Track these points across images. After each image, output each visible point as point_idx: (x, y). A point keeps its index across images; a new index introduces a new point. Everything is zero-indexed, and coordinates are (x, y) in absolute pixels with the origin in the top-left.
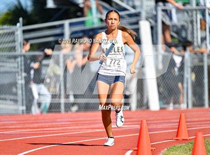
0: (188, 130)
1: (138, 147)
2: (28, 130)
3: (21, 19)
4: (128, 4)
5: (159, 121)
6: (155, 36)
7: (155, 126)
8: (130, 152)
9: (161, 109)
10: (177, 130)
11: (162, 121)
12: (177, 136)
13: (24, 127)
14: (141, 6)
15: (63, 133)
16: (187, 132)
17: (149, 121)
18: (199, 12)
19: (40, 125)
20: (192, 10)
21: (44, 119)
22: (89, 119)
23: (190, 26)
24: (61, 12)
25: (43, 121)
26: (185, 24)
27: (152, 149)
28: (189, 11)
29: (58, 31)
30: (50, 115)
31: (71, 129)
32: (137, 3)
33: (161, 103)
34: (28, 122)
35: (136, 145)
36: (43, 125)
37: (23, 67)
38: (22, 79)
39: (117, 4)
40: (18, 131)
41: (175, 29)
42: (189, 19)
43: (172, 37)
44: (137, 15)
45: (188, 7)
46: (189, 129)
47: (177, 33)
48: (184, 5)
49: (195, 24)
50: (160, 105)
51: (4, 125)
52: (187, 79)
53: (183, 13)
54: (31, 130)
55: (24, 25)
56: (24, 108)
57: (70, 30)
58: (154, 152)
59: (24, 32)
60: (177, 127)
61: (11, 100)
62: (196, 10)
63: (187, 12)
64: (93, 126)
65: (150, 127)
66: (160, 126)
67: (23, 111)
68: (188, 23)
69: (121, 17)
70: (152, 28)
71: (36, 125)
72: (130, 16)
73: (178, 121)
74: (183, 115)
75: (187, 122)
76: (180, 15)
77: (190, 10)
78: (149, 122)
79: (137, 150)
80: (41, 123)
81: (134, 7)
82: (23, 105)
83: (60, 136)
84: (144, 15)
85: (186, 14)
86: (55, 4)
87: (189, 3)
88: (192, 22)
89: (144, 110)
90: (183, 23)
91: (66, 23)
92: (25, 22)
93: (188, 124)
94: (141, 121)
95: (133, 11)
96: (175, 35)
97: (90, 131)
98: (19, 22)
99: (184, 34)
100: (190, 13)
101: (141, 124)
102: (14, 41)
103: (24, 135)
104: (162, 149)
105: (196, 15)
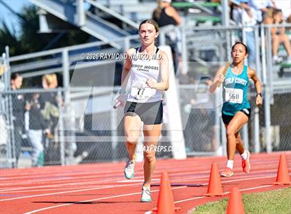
0: (222, 184)
3: (7, 48)
7: (180, 180)
8: (149, 213)
9: (188, 156)
10: (207, 184)
11: (189, 173)
12: (208, 192)
13: (15, 184)
15: (64, 191)
17: (171, 173)
18: (233, 33)
19: (35, 181)
20: (225, 31)
21: (39, 174)
22: (96, 172)
23: (223, 50)
25: (38, 176)
26: (216, 48)
27: (179, 208)
28: (221, 32)
29: (54, 62)
30: (47, 168)
31: (73, 186)
34: (20, 178)
35: (156, 205)
36: (38, 181)
37: (11, 109)
38: (10, 124)
39: (128, 25)
40: (7, 190)
41: (203, 55)
42: (222, 42)
45: (219, 27)
46: (223, 182)
48: (215, 24)
49: (229, 47)
50: (187, 152)
53: (214, 34)
54: (22, 188)
55: (11, 55)
56: (14, 160)
57: (69, 60)
58: (179, 213)
59: (12, 64)
60: (208, 179)
62: (230, 30)
63: (219, 33)
64: (101, 181)
67: (13, 163)
68: (219, 47)
69: (133, 42)
73: (209, 172)
74: (215, 164)
76: (209, 38)
77: (222, 30)
78: (172, 175)
79: (156, 211)
80: (37, 178)
82: (13, 157)
84: (163, 38)
85: (217, 36)
86: (49, 28)
87: (220, 22)
88: (225, 45)
89: (165, 159)
90: (212, 47)
91: (65, 51)
92: (13, 51)
94: (162, 174)
96: (203, 63)
97: (98, 188)
98: (5, 52)
100: (222, 34)
101: (162, 178)
103: (14, 195)
105: (231, 36)
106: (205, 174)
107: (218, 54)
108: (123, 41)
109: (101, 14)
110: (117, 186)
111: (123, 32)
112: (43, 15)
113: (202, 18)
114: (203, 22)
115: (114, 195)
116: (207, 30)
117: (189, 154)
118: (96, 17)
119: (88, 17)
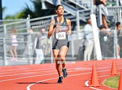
0: (117, 70)
1: (92, 79)
2: (35, 72)
3: (29, 15)
4: (84, 6)
5: (102, 66)
6: (98, 22)
7: (100, 68)
8: (88, 81)
9: (103, 59)
10: (111, 70)
11: (103, 66)
12: (111, 73)
14: (91, 7)
16: (116, 71)
18: (120, 9)
19: (41, 69)
20: (117, 8)
23: (116, 16)
24: (50, 11)
26: (114, 15)
27: (99, 79)
30: (46, 64)
32: (89, 6)
33: (103, 56)
35: (91, 78)
37: (31, 40)
38: (30, 46)
39: (78, 6)
40: (30, 73)
41: (109, 18)
42: (116, 13)
43: (107, 22)
44: (89, 11)
45: (115, 6)
47: (110, 20)
48: (113, 5)
49: (119, 15)
50: (102, 57)
51: (22, 70)
52: (116, 43)
54: (36, 72)
55: (31, 18)
56: (32, 61)
58: (100, 81)
59: (31, 22)
60: (111, 68)
61: (25, 57)
62: (119, 8)
63: (115, 9)
65: (97, 69)
66: (102, 68)
68: (115, 15)
69: (80, 13)
70: (97, 18)
71: (39, 70)
72: (85, 12)
73: (112, 65)
74: (114, 62)
75: (116, 65)
76: (111, 11)
77: (116, 8)
78: (97, 66)
79: (91, 81)
81: (87, 7)
83: (52, 75)
84: (92, 11)
85: (114, 10)
86: (46, 7)
87: (115, 5)
88: (117, 14)
89: (94, 60)
90: (112, 15)
91: (53, 17)
93: (117, 66)
94: (93, 66)
95: (86, 9)
96: (109, 21)
98: (28, 17)
99: (113, 21)
100: (116, 10)
102: (26, 27)
104: (104, 79)
105: (119, 10)
106: (110, 66)
107: (114, 18)
108: (76, 13)
109: (67, 2)
110: (75, 71)
111: (76, 9)
112: (44, 2)
113: (108, 3)
114: (108, 5)
115: (73, 74)
116: (110, 8)
117: (103, 58)
118: (65, 3)
119: (62, 3)
